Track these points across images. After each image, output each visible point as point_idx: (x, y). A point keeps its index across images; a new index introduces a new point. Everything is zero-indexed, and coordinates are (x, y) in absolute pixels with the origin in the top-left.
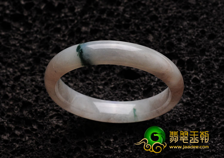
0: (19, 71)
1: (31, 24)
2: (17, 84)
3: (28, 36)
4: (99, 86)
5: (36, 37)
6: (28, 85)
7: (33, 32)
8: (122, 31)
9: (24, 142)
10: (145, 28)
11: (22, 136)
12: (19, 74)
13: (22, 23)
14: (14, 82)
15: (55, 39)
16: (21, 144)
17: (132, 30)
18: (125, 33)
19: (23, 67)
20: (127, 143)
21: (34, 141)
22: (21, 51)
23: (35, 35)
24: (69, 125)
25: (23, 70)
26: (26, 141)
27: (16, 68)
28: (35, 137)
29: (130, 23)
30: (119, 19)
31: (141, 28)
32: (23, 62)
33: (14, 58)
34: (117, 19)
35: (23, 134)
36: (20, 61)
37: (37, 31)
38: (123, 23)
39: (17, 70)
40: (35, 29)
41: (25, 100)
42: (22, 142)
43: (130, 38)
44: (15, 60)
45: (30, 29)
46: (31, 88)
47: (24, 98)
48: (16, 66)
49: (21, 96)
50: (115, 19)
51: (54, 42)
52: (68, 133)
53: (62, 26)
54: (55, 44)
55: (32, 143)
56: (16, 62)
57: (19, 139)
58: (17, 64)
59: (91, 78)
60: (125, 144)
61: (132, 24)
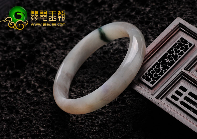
0: (56, 46)
1: (76, 13)
2: (51, 54)
3: (71, 21)
4: (111, 64)
5: (77, 23)
6: (58, 56)
7: (75, 19)
8: (143, 26)
9: (41, 97)
10: (161, 26)
11: (41, 93)
12: (55, 47)
13: (71, 12)
14: (49, 53)
15: (89, 25)
16: (39, 98)
17: (151, 26)
18: (145, 28)
19: (60, 43)
20: (118, 109)
21: (49, 97)
22: (62, 31)
23: (76, 21)
24: (78, 89)
25: (59, 45)
26: (43, 97)
27: (54, 43)
28: (50, 95)
29: (151, 20)
30: (143, 17)
31: (159, 25)
32: (61, 39)
33: (55, 36)
34: (142, 16)
35: (42, 91)
36: (59, 38)
37: (79, 18)
38: (146, 20)
39: (54, 45)
40: (78, 17)
41: (53, 67)
42: (40, 97)
43: (147, 32)
44: (55, 37)
45: (75, 16)
46: (60, 59)
47: (52, 65)
48: (55, 42)
49: (51, 64)
50: (140, 16)
51: (88, 27)
52: (75, 95)
53: (99, 17)
54: (89, 29)
55: (47, 99)
56: (56, 38)
57: (38, 95)
58: (56, 40)
59: (107, 57)
60: (116, 110)
61: (152, 21)
